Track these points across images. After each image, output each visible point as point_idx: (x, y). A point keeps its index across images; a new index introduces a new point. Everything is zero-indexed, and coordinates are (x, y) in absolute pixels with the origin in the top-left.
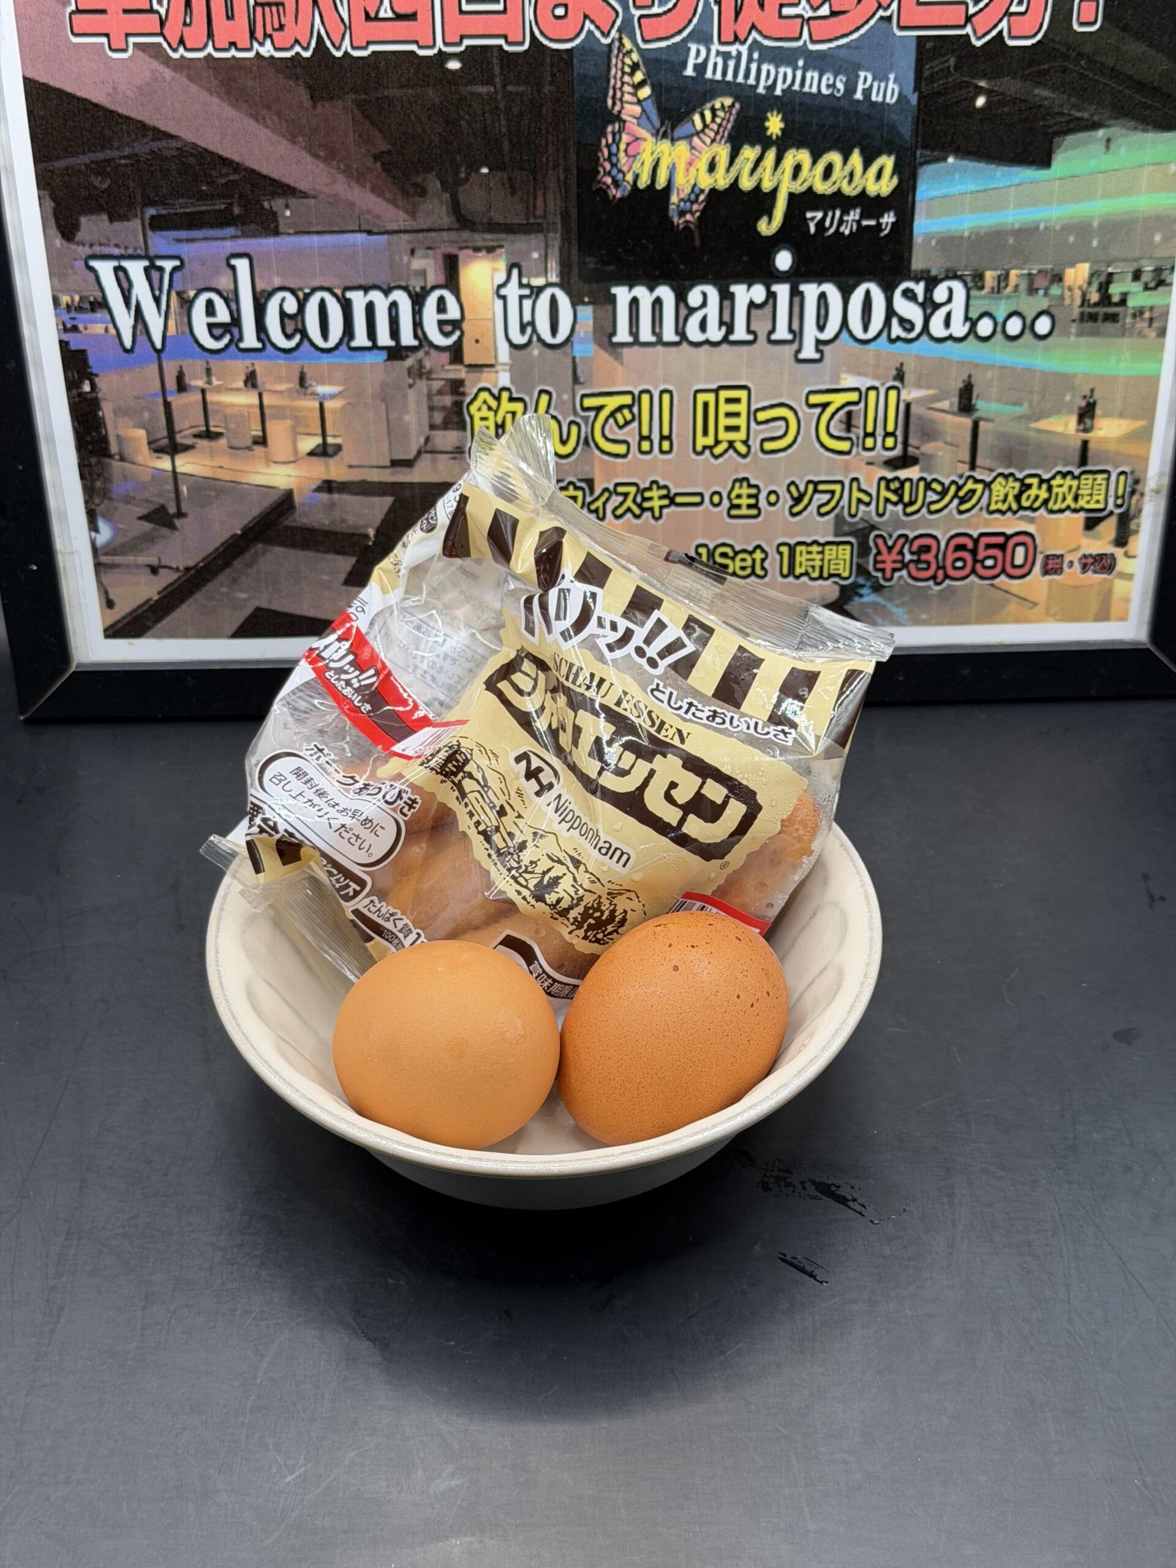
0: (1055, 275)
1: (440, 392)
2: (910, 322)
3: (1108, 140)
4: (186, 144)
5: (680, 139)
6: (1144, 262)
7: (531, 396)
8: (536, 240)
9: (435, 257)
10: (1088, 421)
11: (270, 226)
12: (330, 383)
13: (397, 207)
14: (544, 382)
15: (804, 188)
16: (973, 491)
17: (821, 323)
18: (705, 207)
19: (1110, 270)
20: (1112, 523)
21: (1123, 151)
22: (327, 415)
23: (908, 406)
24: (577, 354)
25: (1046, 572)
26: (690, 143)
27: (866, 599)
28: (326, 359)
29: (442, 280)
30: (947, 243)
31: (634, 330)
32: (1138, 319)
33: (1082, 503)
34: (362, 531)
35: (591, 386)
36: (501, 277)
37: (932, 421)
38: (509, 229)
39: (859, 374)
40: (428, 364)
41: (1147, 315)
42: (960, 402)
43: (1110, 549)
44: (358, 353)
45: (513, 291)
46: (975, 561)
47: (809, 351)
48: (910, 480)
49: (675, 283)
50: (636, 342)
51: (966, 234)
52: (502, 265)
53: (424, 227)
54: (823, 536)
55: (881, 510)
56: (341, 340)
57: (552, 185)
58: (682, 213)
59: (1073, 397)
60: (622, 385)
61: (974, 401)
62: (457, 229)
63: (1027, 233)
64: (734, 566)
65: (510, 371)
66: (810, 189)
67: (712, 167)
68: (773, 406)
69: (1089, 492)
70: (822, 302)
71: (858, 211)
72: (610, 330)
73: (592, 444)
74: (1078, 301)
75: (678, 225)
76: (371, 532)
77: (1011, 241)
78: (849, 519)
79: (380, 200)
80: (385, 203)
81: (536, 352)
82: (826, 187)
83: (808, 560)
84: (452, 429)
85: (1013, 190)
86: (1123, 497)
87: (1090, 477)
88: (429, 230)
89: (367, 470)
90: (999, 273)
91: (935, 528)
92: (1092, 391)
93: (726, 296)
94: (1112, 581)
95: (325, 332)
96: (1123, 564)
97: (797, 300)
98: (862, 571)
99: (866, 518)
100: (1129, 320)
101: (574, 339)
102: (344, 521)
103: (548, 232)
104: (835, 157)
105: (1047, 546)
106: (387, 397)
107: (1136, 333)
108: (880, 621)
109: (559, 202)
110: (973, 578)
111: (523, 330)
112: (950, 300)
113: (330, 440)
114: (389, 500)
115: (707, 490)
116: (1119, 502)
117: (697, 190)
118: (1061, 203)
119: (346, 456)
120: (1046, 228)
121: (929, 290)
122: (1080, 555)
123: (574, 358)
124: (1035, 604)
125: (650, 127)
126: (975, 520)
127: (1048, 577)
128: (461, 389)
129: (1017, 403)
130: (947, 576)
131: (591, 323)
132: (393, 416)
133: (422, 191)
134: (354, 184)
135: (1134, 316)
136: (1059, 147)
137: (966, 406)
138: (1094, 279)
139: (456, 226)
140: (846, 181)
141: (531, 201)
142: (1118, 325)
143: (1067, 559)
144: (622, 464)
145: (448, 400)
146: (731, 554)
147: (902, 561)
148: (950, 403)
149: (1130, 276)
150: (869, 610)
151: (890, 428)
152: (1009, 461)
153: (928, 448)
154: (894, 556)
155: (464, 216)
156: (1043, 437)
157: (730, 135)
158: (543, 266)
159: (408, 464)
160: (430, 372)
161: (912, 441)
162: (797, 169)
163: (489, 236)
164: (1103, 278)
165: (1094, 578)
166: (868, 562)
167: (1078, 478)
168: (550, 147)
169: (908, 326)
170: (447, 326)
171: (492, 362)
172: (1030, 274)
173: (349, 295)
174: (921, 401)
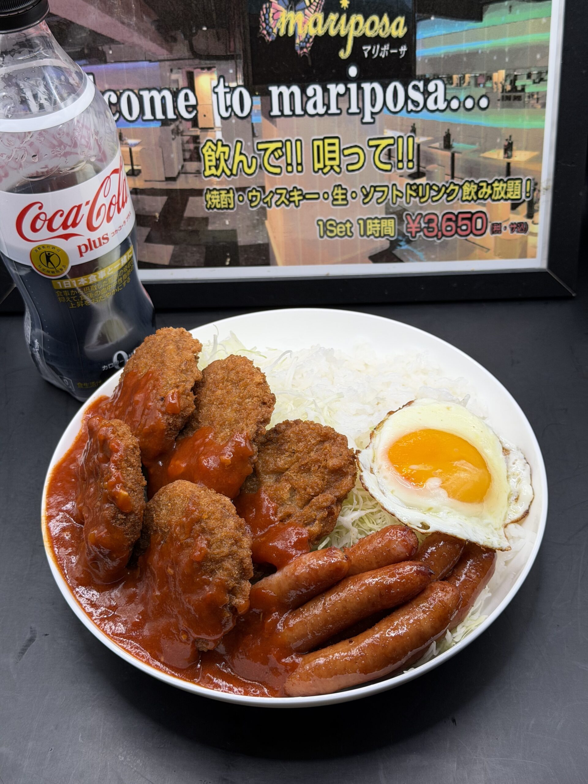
0: (488, 77)
1: (188, 142)
2: (417, 102)
3: (510, 7)
4: (61, 18)
5: (299, 10)
6: (532, 69)
7: (232, 143)
8: (231, 63)
9: (182, 73)
10: (509, 153)
11: (102, 58)
12: (135, 138)
13: (163, 47)
14: (238, 136)
15: (361, 34)
16: (453, 190)
17: (373, 104)
18: (313, 45)
19: (516, 73)
20: (525, 206)
21: (518, 12)
22: (133, 155)
23: (419, 146)
24: (254, 122)
25: (493, 232)
26: (304, 13)
27: (403, 248)
28: (132, 126)
29: (186, 84)
30: (433, 61)
31: (281, 109)
32: (531, 99)
33: (509, 196)
34: (153, 214)
35: (261, 138)
36: (215, 83)
37: (431, 154)
38: (218, 58)
39: (393, 129)
40: (181, 128)
41: (535, 96)
42: (445, 144)
43: (525, 220)
44: (147, 123)
45: (221, 90)
46: (457, 227)
47: (368, 118)
48: (421, 184)
49: (300, 84)
50: (283, 115)
51: (442, 56)
52: (215, 77)
53: (177, 58)
54: (380, 214)
55: (408, 201)
56: (139, 116)
57: (238, 35)
58: (302, 48)
59: (501, 140)
60: (277, 136)
61: (451, 143)
62: (193, 59)
63: (473, 55)
64: (337, 231)
65: (222, 131)
66: (364, 34)
67: (315, 24)
68: (351, 147)
69: (512, 190)
70: (373, 92)
71: (388, 45)
72: (270, 109)
73: (263, 168)
74: (500, 90)
75: (300, 54)
76: (157, 215)
77: (465, 59)
78: (392, 205)
79: (155, 44)
80: (157, 46)
81: (234, 121)
82: (371, 33)
83: (373, 227)
84: (194, 161)
85: (464, 33)
86: (530, 192)
87: (512, 182)
88: (179, 59)
89: (154, 182)
90: (460, 76)
91: (436, 209)
92: (510, 137)
93: (326, 91)
94: (527, 237)
95: (130, 112)
96: (532, 228)
97: (360, 92)
98: (400, 233)
99: (401, 205)
100: (526, 99)
101: (252, 114)
102: (144, 209)
103: (237, 59)
104: (375, 18)
105: (493, 219)
106: (162, 145)
107: (531, 105)
108: (411, 259)
109: (241, 44)
110: (456, 236)
111: (227, 109)
112: (436, 90)
113: (135, 167)
114: (165, 198)
115: (321, 190)
116: (528, 195)
117: (308, 36)
118: (489, 39)
119: (143, 175)
120: (482, 52)
121: (426, 85)
122: (509, 223)
123: (252, 124)
124: (489, 250)
125: (284, 5)
126: (455, 205)
127: (494, 235)
128: (198, 141)
129: (473, 143)
130: (443, 235)
131: (260, 105)
132: (165, 155)
133: (175, 40)
134: (142, 37)
135: (529, 97)
136: (486, 11)
137: (447, 145)
138: (508, 78)
139: (192, 57)
140: (381, 30)
141: (228, 44)
142: (521, 102)
143: (504, 225)
144: (279, 178)
145: (192, 146)
146: (335, 225)
147: (420, 227)
148: (439, 144)
149: (525, 76)
150: (405, 254)
151: (410, 157)
152: (471, 174)
153: (430, 167)
154: (416, 225)
155: (195, 52)
156: (487, 161)
157: (323, 8)
158: (235, 77)
159: (173, 179)
160: (183, 132)
161: (422, 164)
162: (357, 24)
163: (208, 62)
164: (512, 78)
165: (517, 235)
166: (403, 228)
167: (506, 182)
168: (236, 17)
169: (416, 104)
170: (190, 108)
171: (212, 126)
172: (475, 76)
173: (142, 93)
174: (425, 143)
